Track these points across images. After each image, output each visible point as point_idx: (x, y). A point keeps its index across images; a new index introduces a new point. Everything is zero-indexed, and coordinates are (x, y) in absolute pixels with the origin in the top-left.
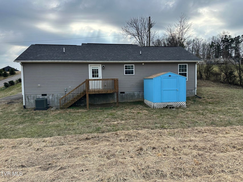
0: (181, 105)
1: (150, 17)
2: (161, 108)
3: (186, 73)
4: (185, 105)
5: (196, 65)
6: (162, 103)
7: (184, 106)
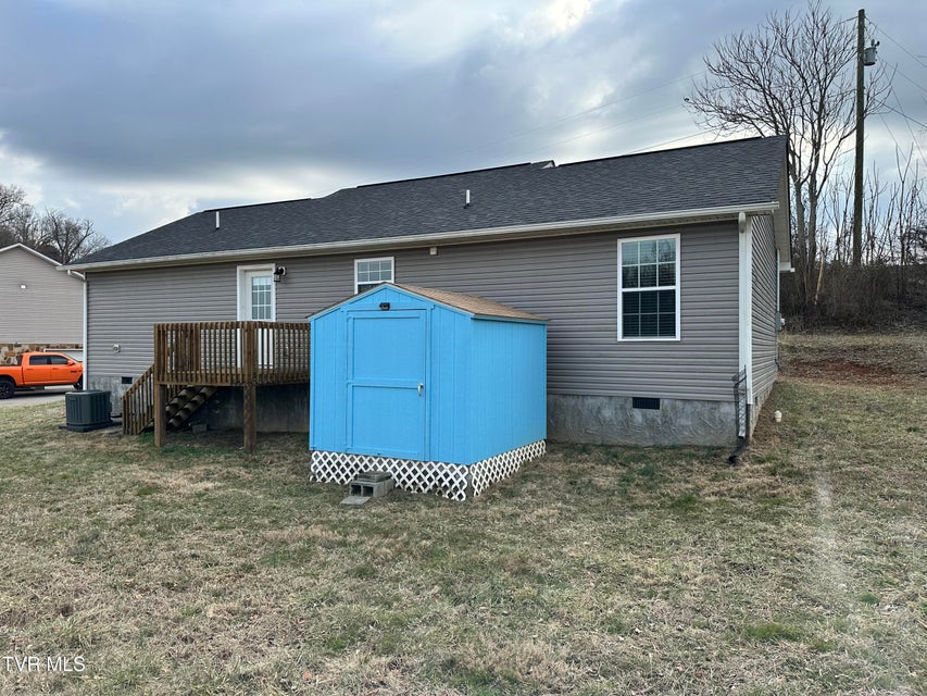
0: (441, 481)
1: (862, 13)
2: (342, 481)
3: (674, 291)
4: (462, 483)
5: (746, 243)
6: (348, 459)
7: (456, 489)
